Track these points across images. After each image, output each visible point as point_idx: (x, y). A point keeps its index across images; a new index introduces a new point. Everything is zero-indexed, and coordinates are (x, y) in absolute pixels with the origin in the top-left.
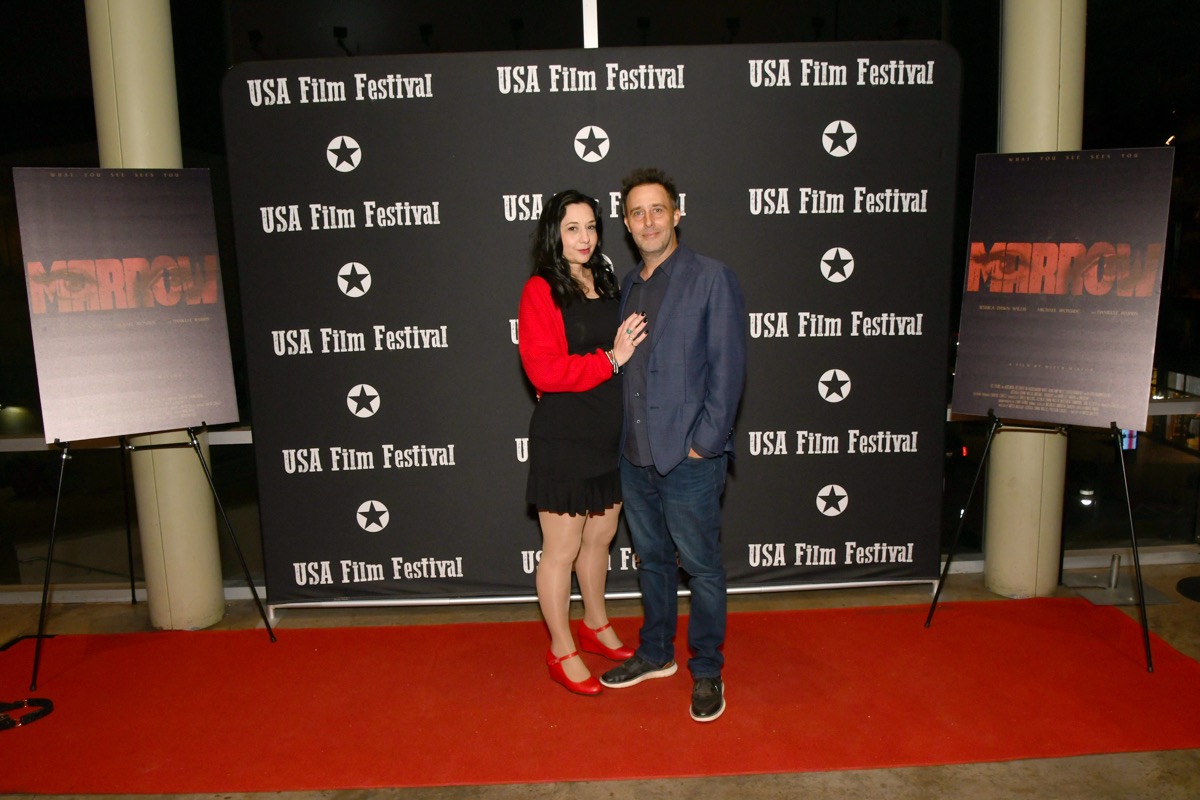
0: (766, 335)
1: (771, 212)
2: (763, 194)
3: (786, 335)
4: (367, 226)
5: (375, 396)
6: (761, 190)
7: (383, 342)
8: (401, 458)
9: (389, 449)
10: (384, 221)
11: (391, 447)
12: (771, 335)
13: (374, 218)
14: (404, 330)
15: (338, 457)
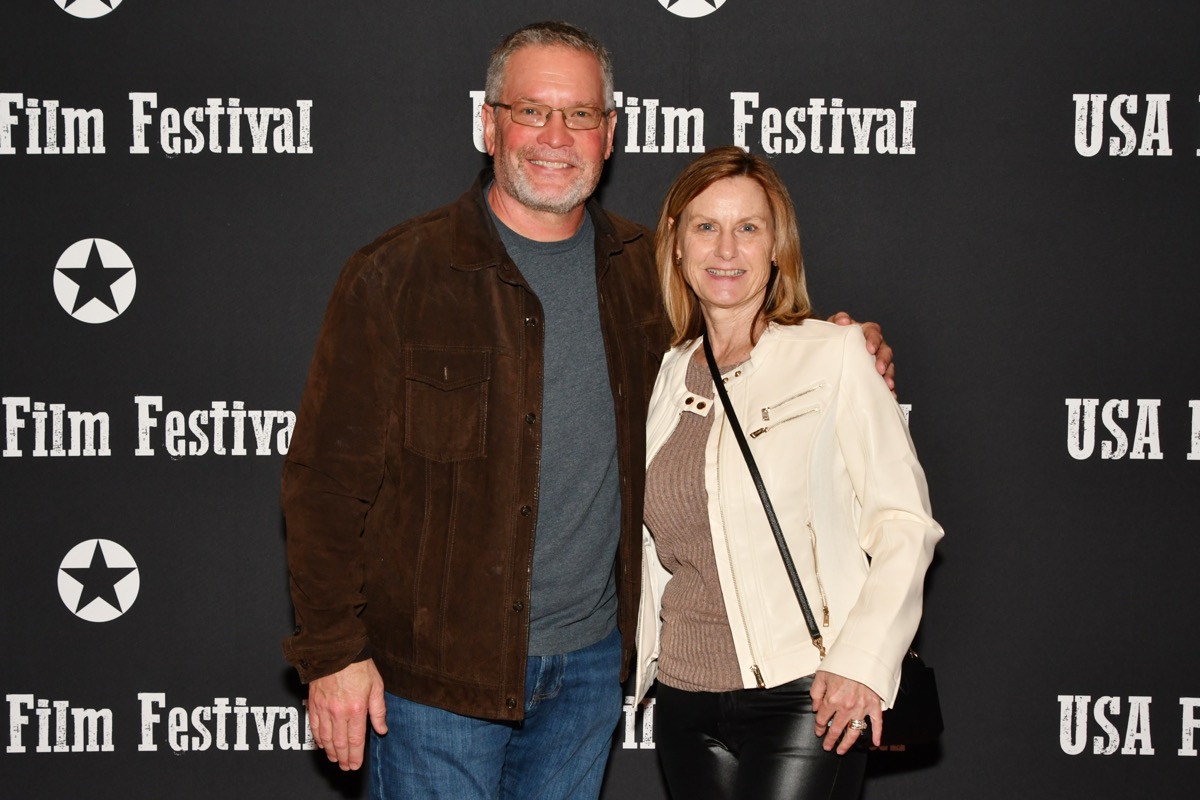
0: (1106, 452)
1: (1127, 151)
2: (1107, 106)
3: (1156, 454)
4: (133, 150)
5: (128, 571)
6: (1104, 97)
7: (158, 436)
8: (184, 727)
9: (155, 705)
10: (177, 141)
11: (161, 698)
12: (1119, 455)
13: (152, 133)
14: (209, 408)
15: (25, 720)
